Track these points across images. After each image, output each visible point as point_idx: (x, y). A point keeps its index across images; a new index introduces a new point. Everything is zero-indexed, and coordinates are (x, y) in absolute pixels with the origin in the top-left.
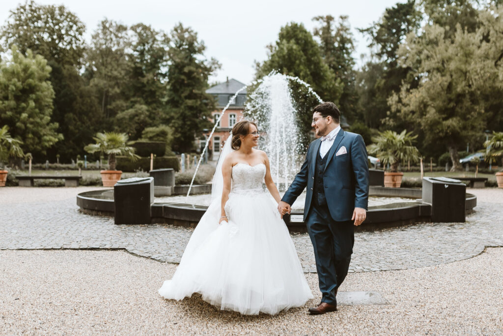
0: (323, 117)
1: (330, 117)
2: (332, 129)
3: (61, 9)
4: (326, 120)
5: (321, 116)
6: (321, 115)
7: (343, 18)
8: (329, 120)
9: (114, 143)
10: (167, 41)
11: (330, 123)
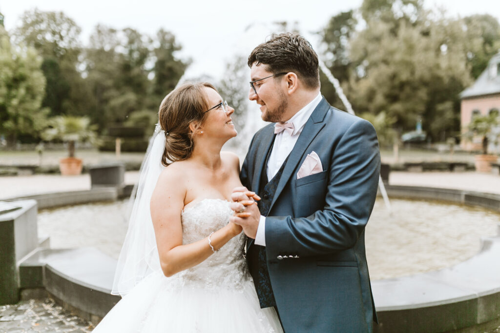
0: (276, 76)
1: (294, 76)
2: (299, 107)
3: (62, 14)
4: (284, 83)
5: (271, 74)
6: (269, 70)
7: (296, 23)
8: (290, 83)
9: (71, 129)
10: (151, 41)
11: (294, 92)
